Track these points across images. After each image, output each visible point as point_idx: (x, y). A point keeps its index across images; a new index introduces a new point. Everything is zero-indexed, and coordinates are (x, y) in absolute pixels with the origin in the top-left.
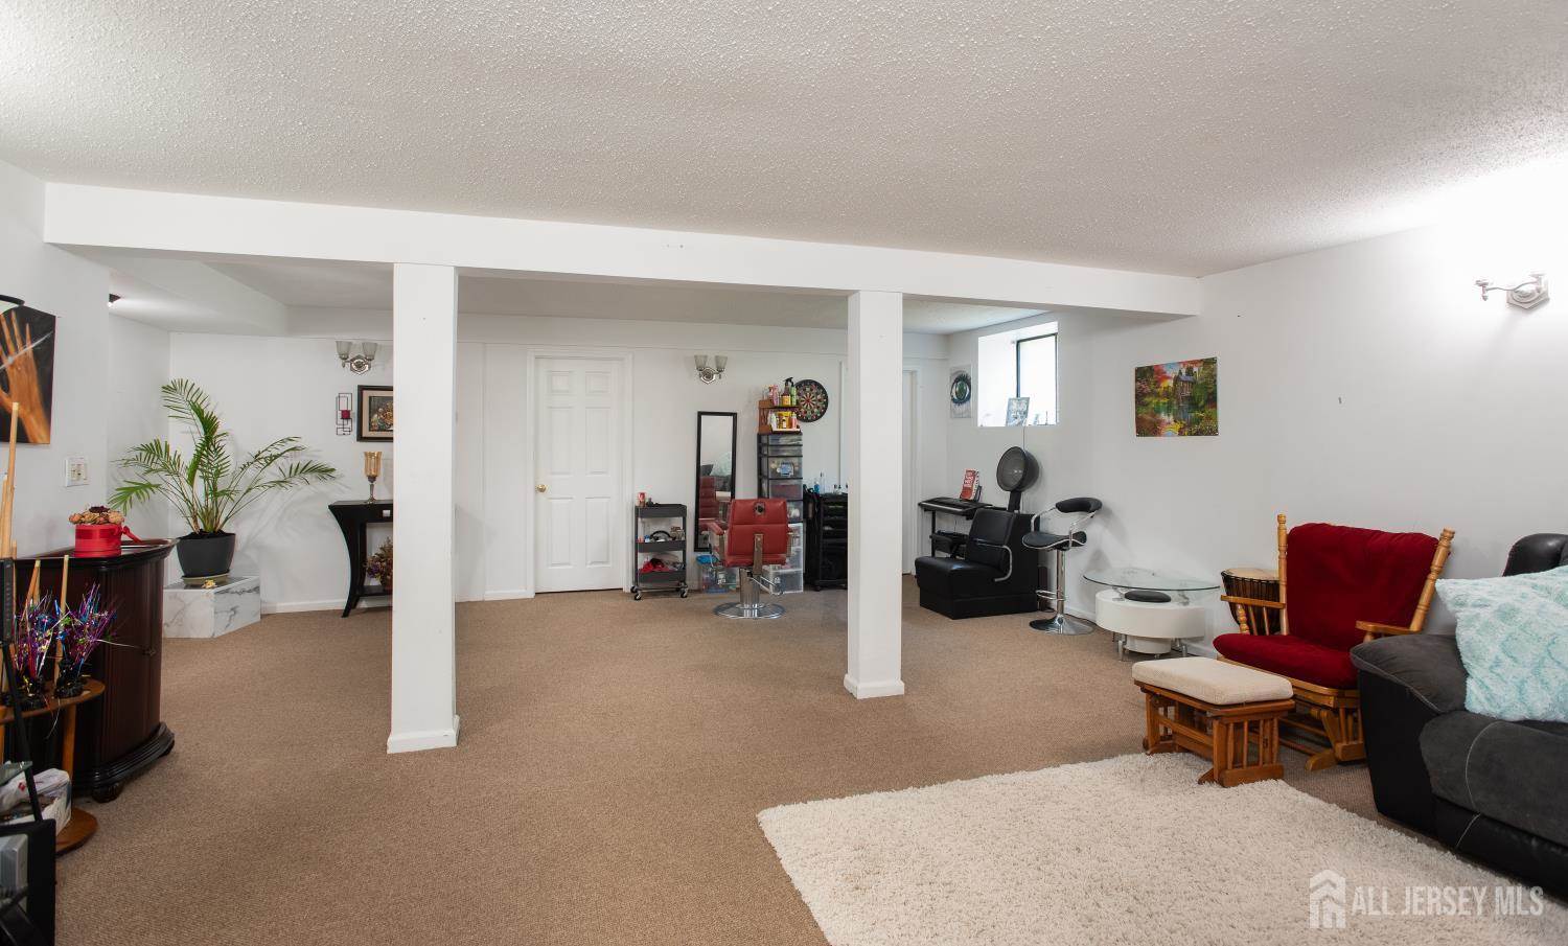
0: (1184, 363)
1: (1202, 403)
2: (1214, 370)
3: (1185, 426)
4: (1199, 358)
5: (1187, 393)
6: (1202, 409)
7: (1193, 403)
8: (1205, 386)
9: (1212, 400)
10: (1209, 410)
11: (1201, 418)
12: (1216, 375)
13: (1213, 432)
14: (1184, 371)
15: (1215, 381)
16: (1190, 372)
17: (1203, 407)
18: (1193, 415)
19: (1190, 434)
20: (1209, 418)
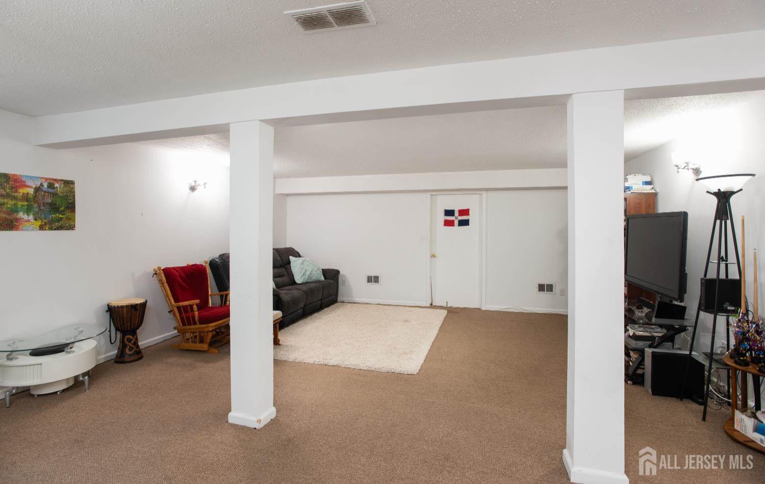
0: (46, 179)
1: (62, 209)
2: (73, 188)
3: (46, 224)
4: (60, 179)
5: (49, 201)
6: (62, 213)
7: (54, 208)
8: (65, 198)
9: (71, 207)
10: (68, 214)
11: (61, 219)
12: (74, 192)
13: (72, 227)
14: (45, 185)
15: (74, 196)
16: (51, 186)
17: (63, 211)
18: (53, 216)
19: (51, 229)
20: (68, 219)
